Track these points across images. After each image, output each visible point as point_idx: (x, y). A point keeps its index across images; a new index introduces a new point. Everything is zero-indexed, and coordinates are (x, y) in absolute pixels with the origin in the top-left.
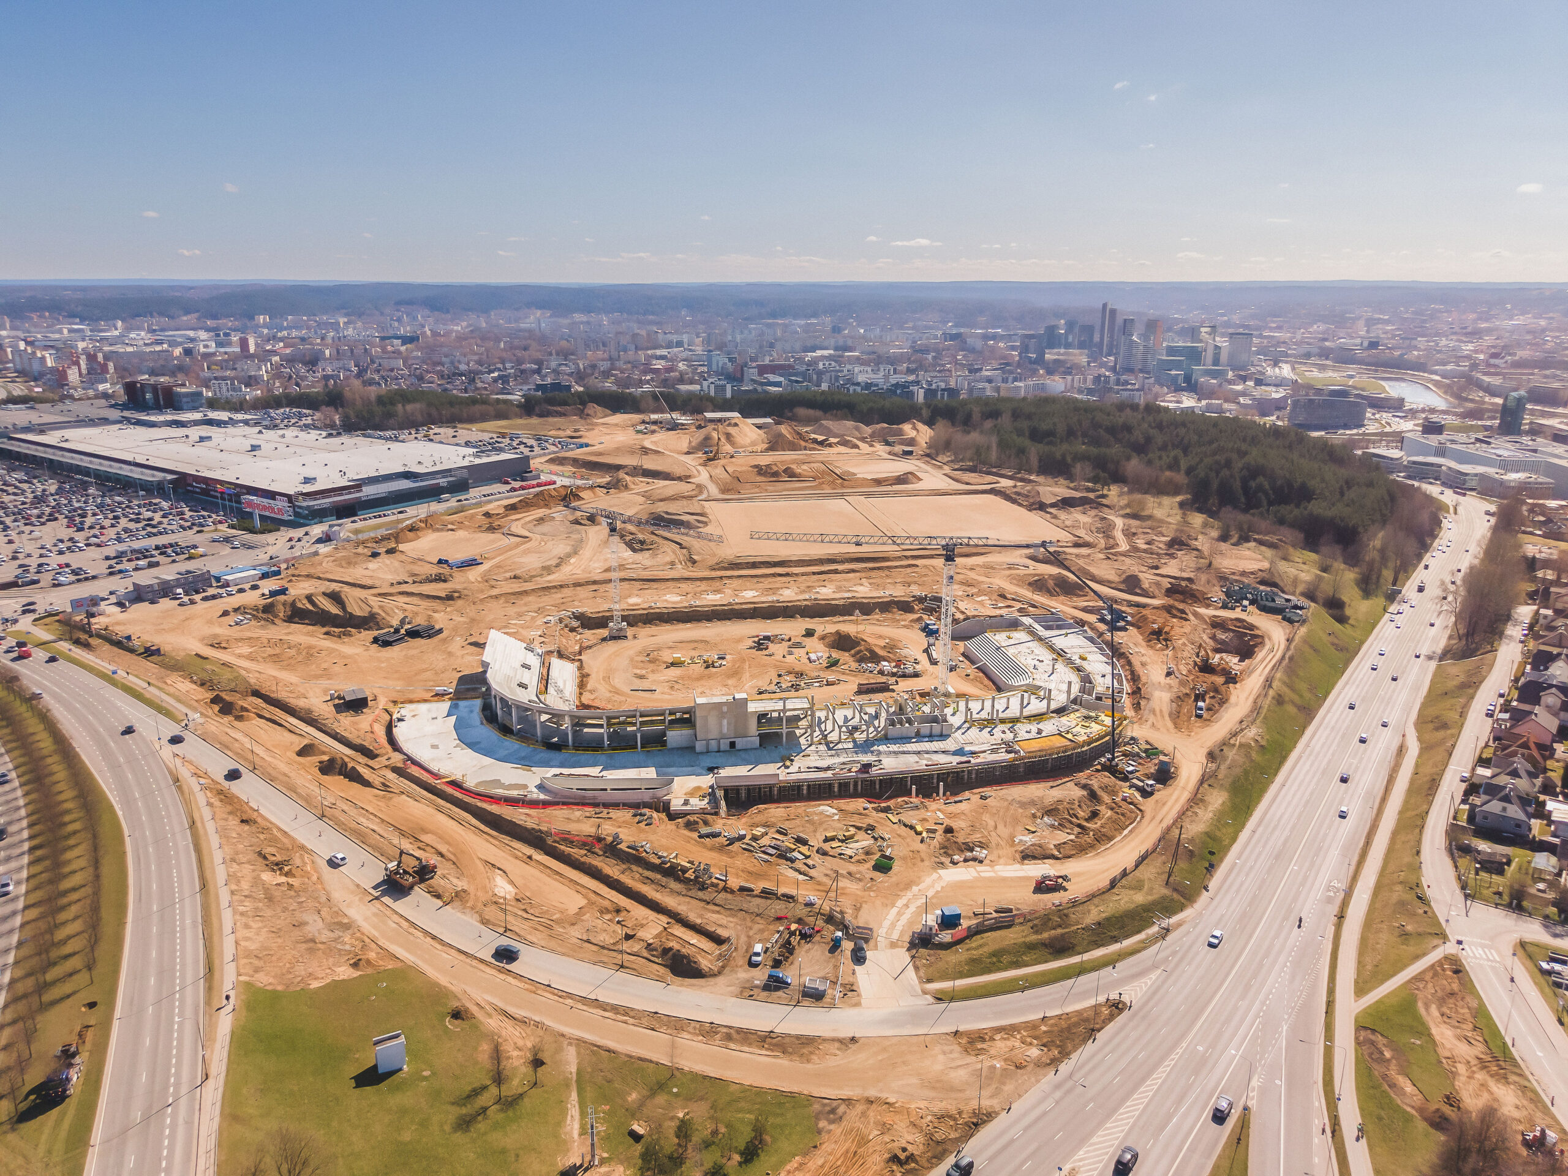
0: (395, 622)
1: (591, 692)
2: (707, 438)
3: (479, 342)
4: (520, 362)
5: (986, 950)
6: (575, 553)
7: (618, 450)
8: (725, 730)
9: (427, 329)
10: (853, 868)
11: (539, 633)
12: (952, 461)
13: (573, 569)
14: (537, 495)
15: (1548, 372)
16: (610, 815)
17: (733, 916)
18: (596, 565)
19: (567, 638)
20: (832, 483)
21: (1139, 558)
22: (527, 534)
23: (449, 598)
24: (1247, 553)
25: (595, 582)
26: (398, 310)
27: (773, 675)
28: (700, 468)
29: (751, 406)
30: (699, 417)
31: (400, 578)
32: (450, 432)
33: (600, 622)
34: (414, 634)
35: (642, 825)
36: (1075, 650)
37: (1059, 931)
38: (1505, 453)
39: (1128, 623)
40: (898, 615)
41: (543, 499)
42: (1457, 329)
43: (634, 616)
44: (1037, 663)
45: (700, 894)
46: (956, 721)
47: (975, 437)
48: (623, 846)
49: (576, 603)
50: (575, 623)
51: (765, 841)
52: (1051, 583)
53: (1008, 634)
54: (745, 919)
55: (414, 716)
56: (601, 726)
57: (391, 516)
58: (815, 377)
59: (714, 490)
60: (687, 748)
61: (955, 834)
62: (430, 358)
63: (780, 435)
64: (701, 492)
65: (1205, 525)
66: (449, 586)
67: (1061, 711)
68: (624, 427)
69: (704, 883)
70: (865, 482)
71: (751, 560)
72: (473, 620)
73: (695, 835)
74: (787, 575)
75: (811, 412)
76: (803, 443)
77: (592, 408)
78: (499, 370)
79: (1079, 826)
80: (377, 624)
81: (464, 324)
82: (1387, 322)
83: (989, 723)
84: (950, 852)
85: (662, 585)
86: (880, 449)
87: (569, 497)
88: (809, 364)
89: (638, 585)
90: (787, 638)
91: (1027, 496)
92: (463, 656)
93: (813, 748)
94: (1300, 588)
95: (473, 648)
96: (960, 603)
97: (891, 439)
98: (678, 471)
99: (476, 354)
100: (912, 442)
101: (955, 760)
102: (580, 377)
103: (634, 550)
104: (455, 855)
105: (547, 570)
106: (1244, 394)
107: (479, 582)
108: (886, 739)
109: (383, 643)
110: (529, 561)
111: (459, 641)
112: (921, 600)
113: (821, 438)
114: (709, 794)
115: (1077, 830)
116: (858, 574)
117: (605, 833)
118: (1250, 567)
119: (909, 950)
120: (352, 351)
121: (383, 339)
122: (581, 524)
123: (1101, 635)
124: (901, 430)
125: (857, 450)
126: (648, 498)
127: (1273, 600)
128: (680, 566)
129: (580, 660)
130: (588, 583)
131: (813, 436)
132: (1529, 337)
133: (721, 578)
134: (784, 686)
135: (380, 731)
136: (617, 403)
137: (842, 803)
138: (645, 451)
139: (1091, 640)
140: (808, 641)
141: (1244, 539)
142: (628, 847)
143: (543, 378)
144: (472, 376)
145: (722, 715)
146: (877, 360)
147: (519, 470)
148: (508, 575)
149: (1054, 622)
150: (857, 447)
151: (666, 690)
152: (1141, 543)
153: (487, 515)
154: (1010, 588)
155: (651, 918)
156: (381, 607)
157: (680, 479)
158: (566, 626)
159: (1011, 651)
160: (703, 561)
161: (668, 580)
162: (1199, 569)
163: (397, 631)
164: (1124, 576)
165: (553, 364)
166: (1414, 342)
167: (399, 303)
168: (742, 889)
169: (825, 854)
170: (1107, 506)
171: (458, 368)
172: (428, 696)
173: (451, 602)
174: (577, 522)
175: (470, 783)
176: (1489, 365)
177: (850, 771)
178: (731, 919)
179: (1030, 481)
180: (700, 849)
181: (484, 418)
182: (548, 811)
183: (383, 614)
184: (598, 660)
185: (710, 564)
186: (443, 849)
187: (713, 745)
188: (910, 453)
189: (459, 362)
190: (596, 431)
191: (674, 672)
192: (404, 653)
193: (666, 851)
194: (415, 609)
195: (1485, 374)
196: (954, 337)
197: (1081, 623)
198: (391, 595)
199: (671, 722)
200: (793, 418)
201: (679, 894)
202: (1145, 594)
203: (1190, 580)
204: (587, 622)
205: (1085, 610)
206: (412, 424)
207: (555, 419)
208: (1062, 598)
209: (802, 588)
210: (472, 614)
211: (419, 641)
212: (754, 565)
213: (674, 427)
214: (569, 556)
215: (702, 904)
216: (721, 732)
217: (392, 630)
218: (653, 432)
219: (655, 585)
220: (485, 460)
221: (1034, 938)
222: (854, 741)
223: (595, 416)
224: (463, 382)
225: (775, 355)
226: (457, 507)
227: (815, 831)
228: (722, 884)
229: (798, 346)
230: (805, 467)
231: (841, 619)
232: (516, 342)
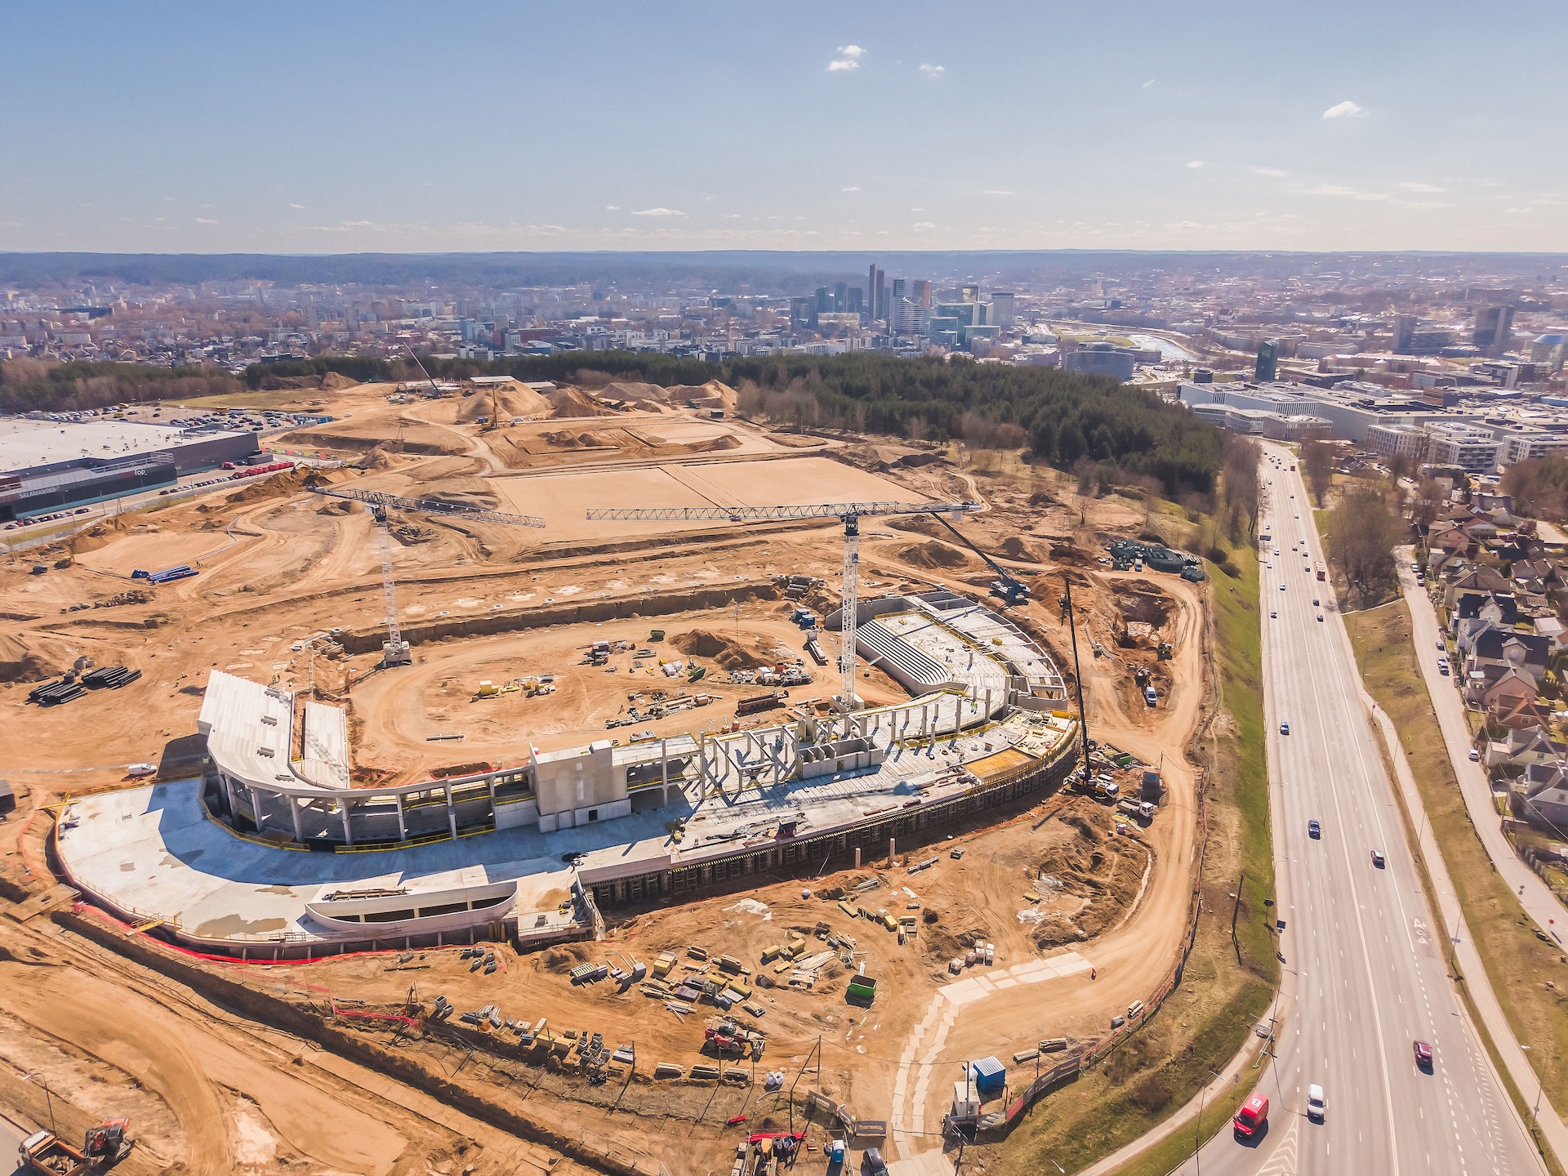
0: (66, 667)
1: (367, 747)
2: (480, 405)
3: (188, 314)
4: (239, 334)
5: (1060, 1128)
6: (327, 551)
7: (370, 423)
8: (581, 797)
9: (121, 301)
10: (819, 1005)
11: (285, 666)
12: (768, 423)
13: (327, 573)
14: (270, 480)
15: (1270, 326)
16: (426, 962)
17: (658, 1129)
18: (357, 566)
19: (327, 668)
20: (640, 451)
21: (1007, 518)
22: (258, 530)
23: (151, 624)
24: (1114, 506)
25: (358, 589)
26: (85, 282)
27: (621, 697)
28: (475, 439)
29: (527, 370)
30: (466, 383)
31: (74, 602)
32: (151, 410)
33: (373, 643)
34: (95, 683)
35: (480, 973)
36: (983, 633)
37: (1146, 1073)
38: (1281, 398)
39: (1027, 595)
40: (759, 604)
41: (278, 486)
42: (1181, 290)
43: (417, 630)
44: (947, 653)
45: (595, 1093)
46: (881, 741)
47: (788, 395)
48: (454, 1019)
49: (334, 619)
50: (336, 648)
51: (675, 977)
52: (925, 553)
53: (899, 618)
54: (677, 1135)
55: (93, 817)
56: (393, 808)
57: (65, 517)
58: (584, 343)
59: (498, 465)
60: (525, 826)
61: (941, 922)
62: (126, 332)
63: (567, 399)
64: (482, 467)
65: (1059, 478)
66: (150, 608)
67: (1000, 715)
68: (375, 397)
69: (597, 1071)
70: (676, 449)
71: (563, 547)
72: (186, 654)
73: (566, 980)
74: (612, 563)
75: (597, 374)
76: (595, 408)
77: (332, 377)
78: (214, 343)
79: (1090, 883)
80: (37, 672)
81: (168, 296)
82: (1119, 285)
83: (921, 741)
84: (945, 954)
85: (450, 587)
86: (684, 412)
87: (312, 480)
88: (575, 329)
89: (416, 588)
90: (629, 645)
91: (864, 457)
92: (172, 711)
93: (706, 805)
94: (1182, 542)
95: (188, 697)
96: (830, 584)
97: (694, 401)
98: (450, 444)
99: (185, 326)
100: (718, 403)
101: (900, 801)
102: (314, 347)
103: (406, 543)
104: (162, 1078)
105: (290, 576)
106: (1016, 351)
107: (194, 600)
108: (801, 780)
109: (45, 700)
110: (265, 566)
111: (166, 687)
112: (783, 583)
113: (614, 402)
114: (574, 902)
115: (1089, 890)
116: (699, 556)
117: (420, 997)
118: (1126, 521)
119: (946, 1150)
120: (23, 325)
121: (64, 311)
122: (331, 514)
123: (1001, 611)
124: (704, 390)
125: (658, 414)
126: (415, 477)
127: (1165, 558)
128: (470, 560)
129: (347, 700)
130: (348, 591)
131: (604, 400)
132: (1243, 297)
133: (527, 572)
134: (640, 713)
135: (35, 848)
136: (365, 370)
137: (769, 891)
138: (404, 423)
139: (993, 617)
140: (656, 647)
141: (1105, 491)
142: (464, 1019)
143: (269, 351)
144: (180, 351)
145: (576, 776)
146: (649, 327)
147: (244, 452)
148: (235, 587)
149: (944, 599)
150: (658, 410)
151: (478, 735)
152: (1000, 501)
153: (203, 509)
154: (881, 562)
155: (521, 1154)
156: (43, 647)
157: (452, 453)
158: (323, 652)
159: (912, 641)
160: (501, 551)
161: (456, 579)
162: (1074, 527)
163: (68, 680)
164: (1003, 540)
165: (281, 336)
166: (1149, 302)
167: (86, 274)
168: (662, 1074)
169: (770, 985)
170: (951, 463)
171: (163, 343)
172: (116, 779)
173: (153, 631)
174: (325, 512)
175: (188, 929)
176: (1219, 321)
177: (766, 835)
178: (656, 1137)
179: (860, 441)
180: (577, 1005)
181: (194, 393)
182: (324, 964)
183: (46, 657)
184: (371, 698)
185: (509, 555)
186: (140, 1068)
187: (566, 819)
188: (720, 415)
189: (164, 336)
190: (340, 403)
191: (485, 706)
192: (79, 713)
193: (526, 1019)
194: (97, 644)
195: (1219, 329)
196: (722, 303)
197: (975, 598)
198: (62, 626)
199: (501, 790)
200: (576, 381)
201: (560, 1097)
202: (1030, 559)
203: (1068, 539)
204: (353, 645)
205: (972, 582)
206: (98, 403)
207: (288, 392)
208: (940, 570)
209: (636, 578)
210: (185, 646)
211: (105, 693)
212: (568, 553)
213: (436, 394)
214: (319, 555)
215: (602, 1113)
216: (575, 799)
217: (61, 679)
218: (411, 401)
219: (441, 587)
220: (196, 440)
221: (1116, 1093)
222: (760, 788)
223: (337, 386)
224: (169, 358)
225: (535, 321)
226: (160, 502)
227: (745, 946)
228: (627, 1068)
229: (559, 313)
230: (603, 434)
231: (691, 614)
232: (234, 314)
